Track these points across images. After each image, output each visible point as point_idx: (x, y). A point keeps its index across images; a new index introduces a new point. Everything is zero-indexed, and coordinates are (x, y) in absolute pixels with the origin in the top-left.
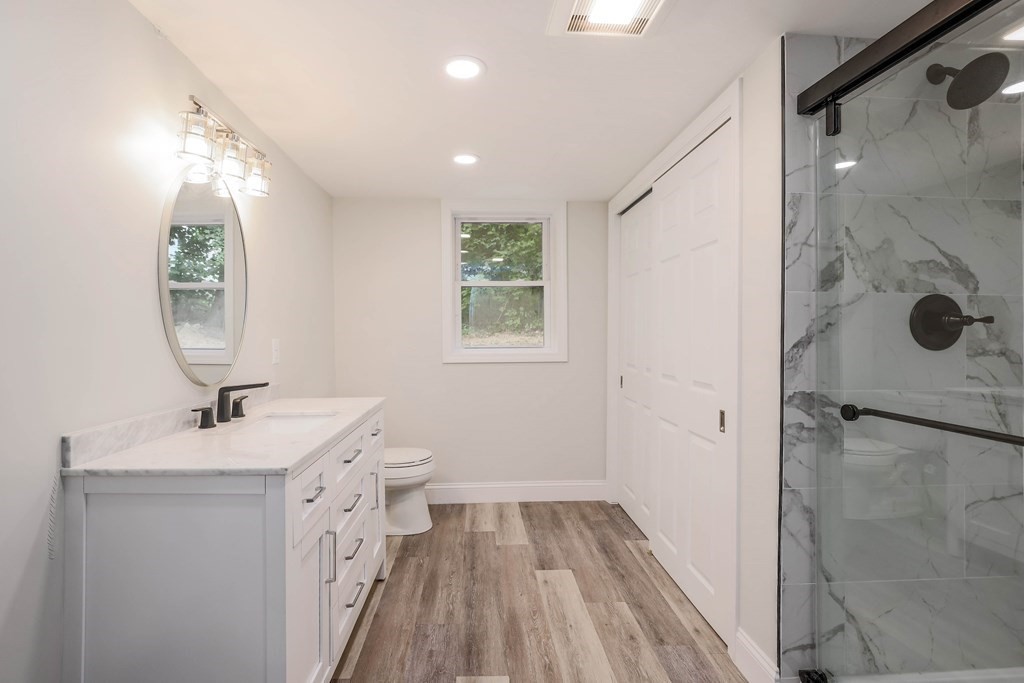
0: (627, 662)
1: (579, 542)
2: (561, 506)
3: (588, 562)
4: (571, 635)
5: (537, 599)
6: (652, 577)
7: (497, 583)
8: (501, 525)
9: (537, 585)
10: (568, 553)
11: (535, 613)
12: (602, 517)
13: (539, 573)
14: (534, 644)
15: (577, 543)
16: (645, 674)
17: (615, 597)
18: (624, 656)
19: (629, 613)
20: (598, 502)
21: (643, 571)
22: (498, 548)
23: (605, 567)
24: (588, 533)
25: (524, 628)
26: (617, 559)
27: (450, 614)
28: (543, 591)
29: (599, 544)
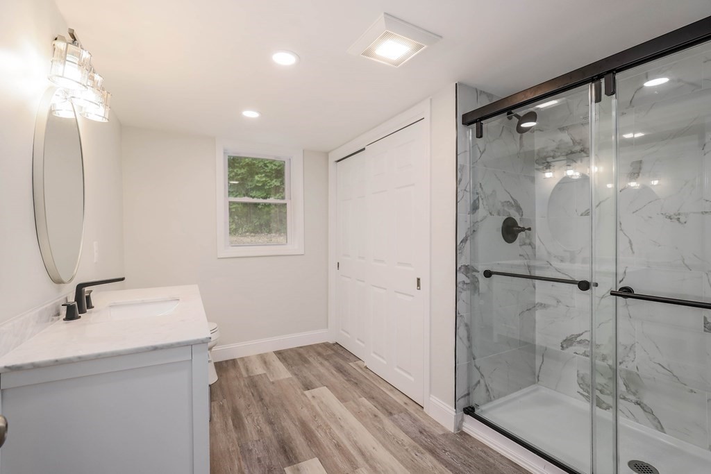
0: (379, 429)
1: (321, 368)
2: (302, 349)
3: (333, 379)
4: (342, 423)
5: (312, 408)
6: (372, 380)
7: (283, 405)
8: (268, 368)
9: (309, 400)
10: (320, 377)
11: (315, 417)
12: (330, 352)
13: (307, 392)
14: (323, 434)
15: (322, 370)
16: (390, 433)
17: (357, 396)
18: (375, 427)
19: (369, 403)
20: (324, 343)
21: (366, 378)
22: (273, 383)
23: (345, 381)
24: (326, 363)
25: (313, 427)
26: (349, 374)
27: (260, 432)
28: (314, 403)
29: (335, 368)
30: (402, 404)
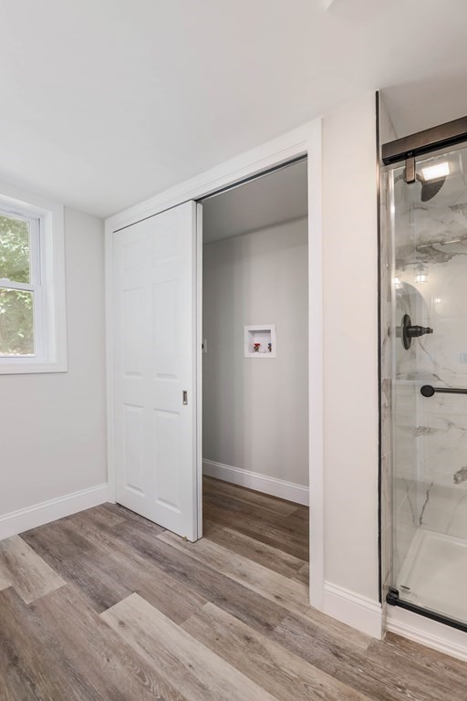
0: (269, 671)
1: (119, 557)
2: (69, 522)
3: (142, 574)
4: (201, 678)
5: (130, 656)
6: (204, 562)
7: (66, 663)
8: (15, 573)
9: (115, 634)
10: (117, 573)
11: (141, 675)
12: (119, 520)
13: (105, 615)
15: (117, 558)
16: (293, 675)
17: (197, 602)
18: (261, 667)
19: (223, 612)
20: (102, 505)
21: (195, 560)
22: (32, 608)
23: (164, 574)
24: (118, 542)
26: (165, 558)
28: (129, 639)
29: (137, 549)
30: (274, 600)
